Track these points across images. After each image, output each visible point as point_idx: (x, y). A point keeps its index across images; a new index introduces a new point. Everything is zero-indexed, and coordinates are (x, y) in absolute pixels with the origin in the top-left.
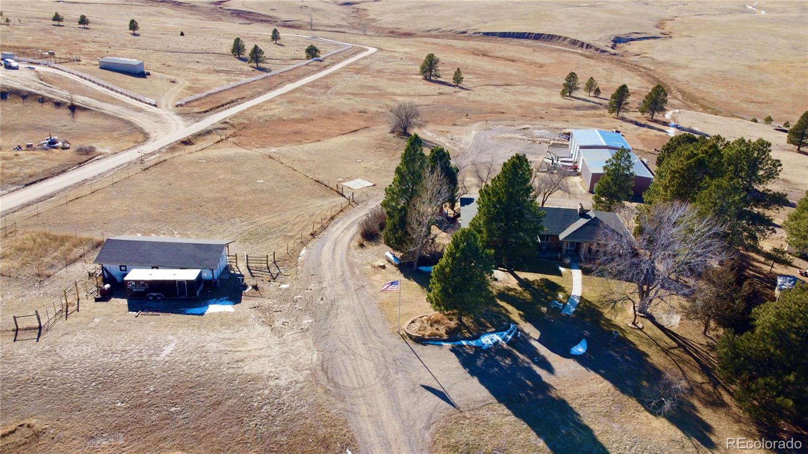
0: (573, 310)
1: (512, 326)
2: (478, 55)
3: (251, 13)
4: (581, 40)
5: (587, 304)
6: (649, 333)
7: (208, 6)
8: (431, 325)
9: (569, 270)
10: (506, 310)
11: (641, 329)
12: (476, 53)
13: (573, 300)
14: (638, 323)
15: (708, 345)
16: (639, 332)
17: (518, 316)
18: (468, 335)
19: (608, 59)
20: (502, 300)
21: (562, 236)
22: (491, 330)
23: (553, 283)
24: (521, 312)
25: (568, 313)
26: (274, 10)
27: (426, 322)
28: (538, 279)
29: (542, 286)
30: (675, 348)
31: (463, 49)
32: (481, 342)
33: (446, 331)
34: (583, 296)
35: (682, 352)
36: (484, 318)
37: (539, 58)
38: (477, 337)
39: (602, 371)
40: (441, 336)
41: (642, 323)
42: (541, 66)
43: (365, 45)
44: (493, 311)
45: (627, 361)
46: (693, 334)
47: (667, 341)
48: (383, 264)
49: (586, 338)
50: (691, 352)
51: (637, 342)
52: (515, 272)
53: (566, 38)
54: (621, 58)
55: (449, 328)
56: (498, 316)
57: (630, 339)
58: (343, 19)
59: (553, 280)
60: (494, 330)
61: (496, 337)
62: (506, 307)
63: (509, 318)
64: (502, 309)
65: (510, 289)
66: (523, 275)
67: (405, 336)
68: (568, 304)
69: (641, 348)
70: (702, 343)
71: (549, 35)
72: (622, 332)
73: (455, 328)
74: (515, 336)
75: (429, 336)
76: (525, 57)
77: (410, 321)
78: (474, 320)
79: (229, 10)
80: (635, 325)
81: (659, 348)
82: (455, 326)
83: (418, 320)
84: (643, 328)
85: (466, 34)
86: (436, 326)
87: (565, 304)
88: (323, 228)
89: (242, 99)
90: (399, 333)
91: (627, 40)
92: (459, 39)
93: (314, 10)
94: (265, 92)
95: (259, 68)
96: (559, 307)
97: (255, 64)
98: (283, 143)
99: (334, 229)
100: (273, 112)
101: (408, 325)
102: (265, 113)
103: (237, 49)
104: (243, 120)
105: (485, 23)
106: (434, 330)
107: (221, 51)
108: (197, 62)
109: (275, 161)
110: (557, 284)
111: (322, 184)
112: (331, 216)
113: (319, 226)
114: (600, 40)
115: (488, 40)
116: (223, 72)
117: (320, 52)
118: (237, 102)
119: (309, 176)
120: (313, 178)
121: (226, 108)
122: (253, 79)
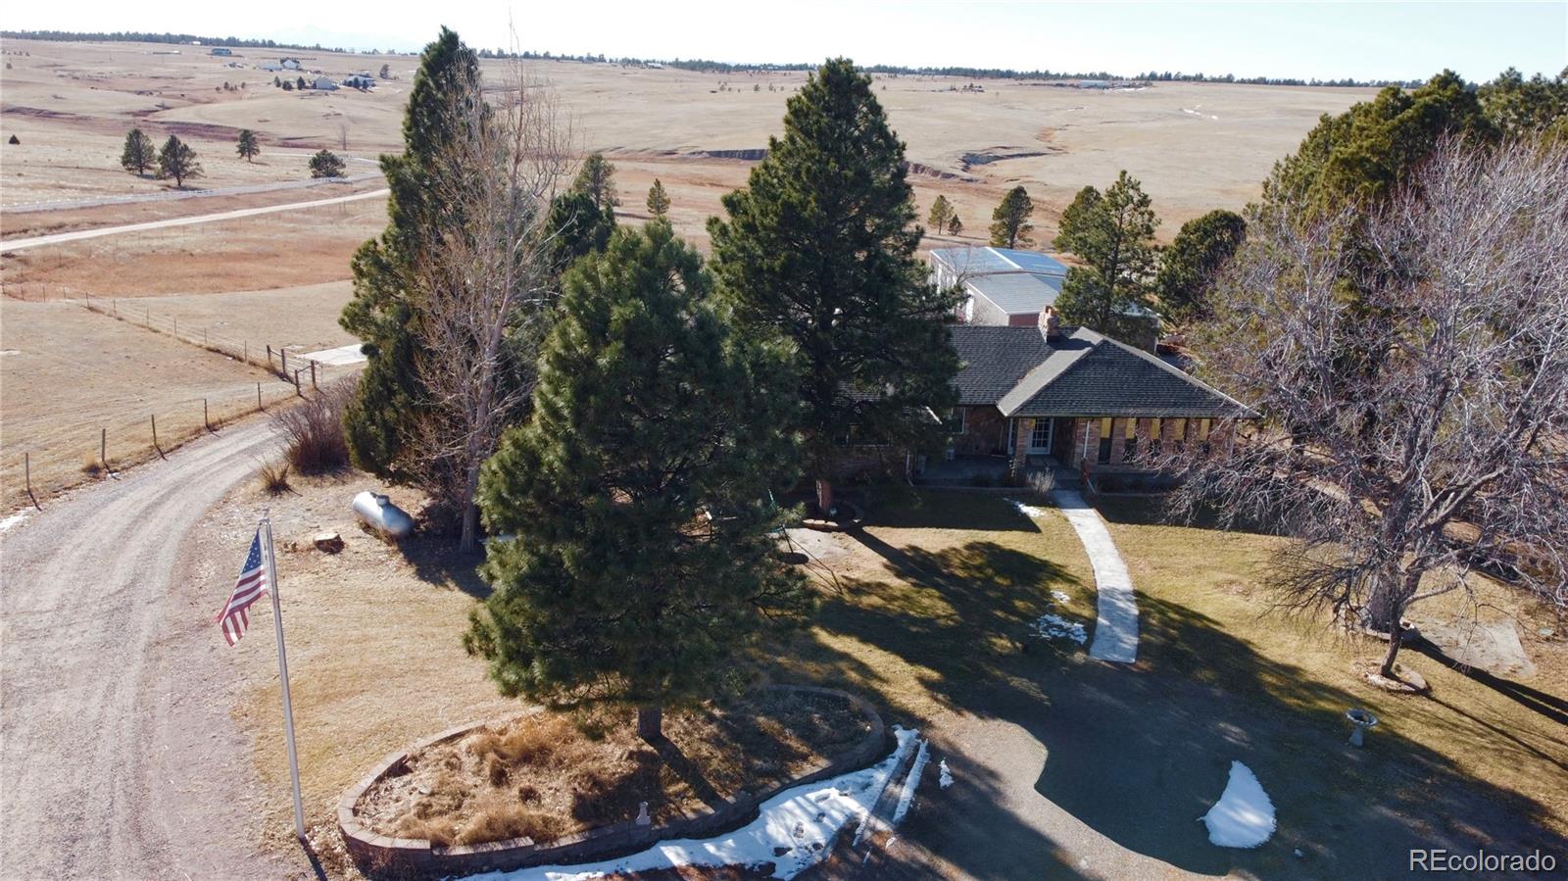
0: (1130, 641)
1: (902, 736)
2: (702, 184)
3: (213, 126)
5: (1174, 616)
6: (1466, 706)
7: (119, 117)
8: (499, 778)
9: (1056, 511)
10: (862, 668)
11: (1426, 694)
12: (697, 181)
13: (1112, 606)
16: (1428, 706)
17: (919, 688)
18: (693, 807)
19: (959, 188)
20: (837, 630)
21: (1007, 406)
22: (808, 769)
23: (1013, 553)
24: (927, 672)
25: (1116, 657)
26: (266, 121)
27: (470, 762)
28: (959, 545)
29: (979, 568)
31: (674, 175)
32: (768, 839)
33: (578, 797)
34: (1141, 588)
36: (766, 714)
38: (743, 816)
40: (543, 833)
41: (1414, 668)
44: (806, 678)
48: (331, 536)
49: (1241, 756)
51: (1453, 752)
52: (867, 529)
54: (984, 186)
55: (594, 780)
56: (835, 699)
57: (1416, 737)
59: (1013, 547)
60: (823, 763)
61: (842, 802)
62: (857, 655)
63: (880, 699)
64: (843, 665)
65: (859, 588)
66: (899, 538)
67: (333, 859)
68: (1102, 621)
73: (627, 780)
74: (928, 784)
75: (475, 840)
77: (381, 768)
78: (722, 723)
79: (162, 123)
80: (1395, 679)
82: (627, 767)
83: (432, 755)
84: (1429, 687)
85: (675, 156)
86: (523, 778)
87: (1090, 626)
88: (159, 452)
89: (95, 225)
90: (303, 842)
91: (989, 159)
92: (661, 162)
93: (354, 120)
94: (169, 218)
95: (180, 188)
96: (1072, 637)
97: (174, 182)
98: (162, 291)
99: (201, 452)
100: (167, 242)
101: (365, 794)
102: (145, 243)
103: (136, 157)
104: (65, 253)
105: (712, 136)
106: (508, 804)
107: (100, 165)
108: (19, 175)
109: (102, 317)
110: (1033, 557)
111: (227, 355)
112: (210, 421)
113: (145, 446)
114: (939, 158)
115: (722, 165)
116: (76, 189)
117: (344, 166)
118: (76, 227)
119: (193, 341)
120: (205, 345)
121: (33, 236)
122: (153, 199)
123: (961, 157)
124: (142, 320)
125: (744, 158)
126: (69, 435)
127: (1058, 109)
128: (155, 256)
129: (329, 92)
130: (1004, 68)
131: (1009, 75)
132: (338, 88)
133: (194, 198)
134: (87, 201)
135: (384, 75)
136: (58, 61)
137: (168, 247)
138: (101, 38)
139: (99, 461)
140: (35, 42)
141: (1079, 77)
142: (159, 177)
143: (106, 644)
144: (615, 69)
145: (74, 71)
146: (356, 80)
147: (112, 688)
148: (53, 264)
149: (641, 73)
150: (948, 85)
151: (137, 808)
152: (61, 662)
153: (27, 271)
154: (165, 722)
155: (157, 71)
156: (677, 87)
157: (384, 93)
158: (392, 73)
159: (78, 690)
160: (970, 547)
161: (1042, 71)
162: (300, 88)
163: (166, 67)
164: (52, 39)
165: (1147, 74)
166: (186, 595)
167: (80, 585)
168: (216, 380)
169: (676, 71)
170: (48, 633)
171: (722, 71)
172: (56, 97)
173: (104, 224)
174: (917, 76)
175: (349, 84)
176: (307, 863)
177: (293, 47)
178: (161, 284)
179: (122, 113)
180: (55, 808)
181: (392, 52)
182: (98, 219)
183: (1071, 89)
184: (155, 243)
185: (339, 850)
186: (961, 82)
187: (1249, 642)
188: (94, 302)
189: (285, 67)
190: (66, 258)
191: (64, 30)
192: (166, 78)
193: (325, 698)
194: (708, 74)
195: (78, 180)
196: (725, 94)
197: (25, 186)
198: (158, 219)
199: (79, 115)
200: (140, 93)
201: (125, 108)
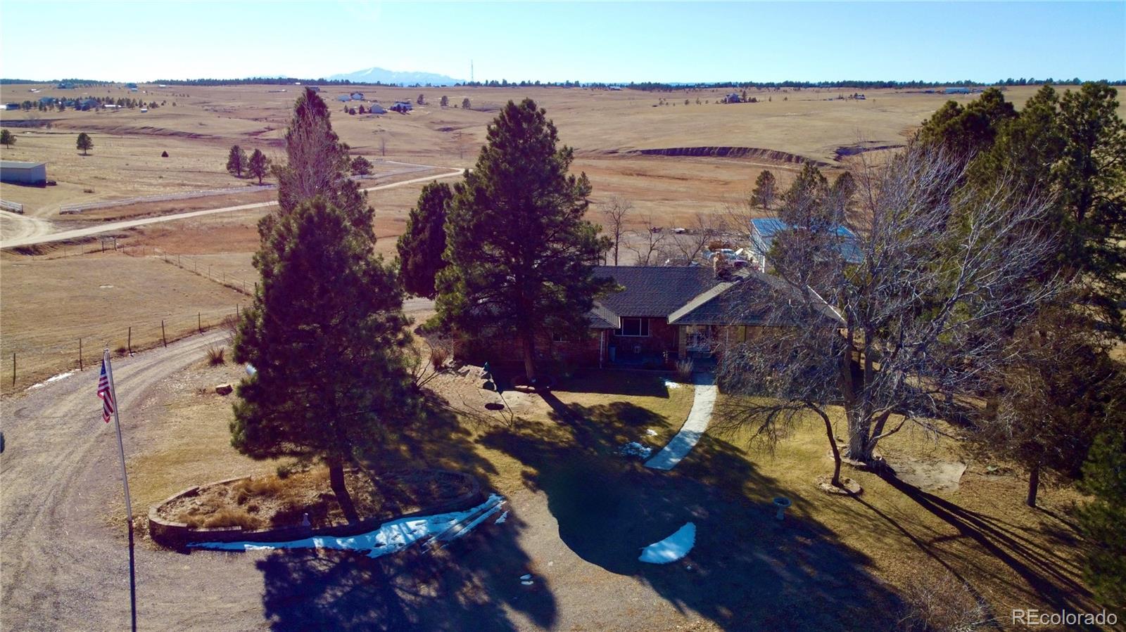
0: (675, 460)
1: (491, 499)
2: (631, 175)
4: (787, 151)
5: (717, 448)
6: (878, 505)
7: (238, 137)
8: (242, 501)
9: (690, 386)
10: (489, 467)
11: (856, 496)
12: (628, 172)
13: (682, 441)
14: (847, 481)
15: (1046, 530)
16: (849, 502)
17: (518, 478)
18: (339, 521)
20: (490, 447)
21: (674, 317)
22: (413, 511)
23: (640, 409)
24: (531, 470)
25: (658, 468)
27: (230, 493)
28: (605, 403)
29: (608, 417)
30: (953, 538)
31: (608, 169)
32: (373, 540)
33: (279, 512)
34: (710, 432)
35: (974, 547)
37: (724, 175)
38: (371, 528)
39: (724, 611)
41: (860, 481)
42: (726, 183)
43: (457, 167)
45: (807, 577)
46: (1001, 504)
47: (927, 523)
48: (225, 385)
49: (695, 521)
50: (1000, 546)
51: (841, 529)
52: (553, 392)
53: (765, 151)
55: (293, 505)
57: (822, 521)
58: (435, 144)
59: (641, 406)
60: (416, 510)
63: (485, 482)
65: (524, 425)
66: (567, 398)
67: (141, 530)
68: (667, 449)
69: (852, 542)
70: (1029, 525)
71: (740, 149)
72: (800, 507)
73: (309, 506)
75: (211, 526)
76: (702, 174)
78: (381, 487)
80: (840, 486)
81: (906, 540)
83: (213, 489)
84: (862, 491)
85: (616, 154)
86: (255, 501)
87: (658, 450)
88: (164, 342)
89: (194, 209)
90: (130, 522)
91: (856, 151)
92: (606, 159)
93: (393, 134)
94: (244, 204)
95: (261, 184)
96: (640, 455)
97: (257, 180)
98: (218, 251)
99: (189, 343)
100: (234, 220)
101: (168, 503)
102: (219, 220)
103: (235, 164)
104: (167, 227)
105: (646, 139)
106: (241, 512)
107: (214, 170)
108: (161, 177)
109: (171, 266)
110: (651, 412)
111: (235, 289)
112: (202, 327)
113: (158, 339)
114: (817, 151)
115: (650, 160)
116: (192, 185)
117: (372, 167)
118: (182, 211)
119: (218, 280)
120: (223, 283)
121: (153, 217)
122: (237, 192)
123: (835, 149)
124: (192, 267)
125: (667, 155)
126: (119, 332)
127: (923, 111)
128: (224, 229)
129: (380, 115)
130: (886, 80)
131: (891, 85)
132: (386, 112)
133: (266, 191)
134: (195, 194)
135: (420, 102)
136: (206, 99)
137: (233, 222)
138: (237, 82)
139: (127, 346)
140: (194, 87)
141: (948, 85)
142: (247, 177)
143: (79, 433)
144: (586, 92)
145: (215, 106)
146: (399, 106)
147: (71, 453)
148: (158, 234)
149: (604, 94)
150: (837, 95)
151: (57, 502)
152: (52, 441)
153: (140, 238)
154: (91, 469)
155: (269, 104)
156: (627, 103)
157: (418, 115)
158: (425, 100)
159: (54, 453)
160: (613, 405)
161: (917, 81)
162: (360, 113)
163: (275, 101)
164: (205, 85)
165: (1005, 81)
166: (133, 413)
167: (80, 406)
168: (221, 303)
169: (630, 91)
170: (53, 427)
171: (665, 90)
172: (201, 124)
173: (201, 209)
174: (816, 89)
175: (394, 109)
176: (127, 531)
177: (362, 84)
178: (219, 247)
179: (242, 134)
180: (18, 500)
181: (429, 85)
182: (198, 205)
183: (938, 95)
184: (226, 220)
185: (146, 527)
186: (847, 93)
187: (756, 465)
188: (169, 257)
189: (353, 98)
190: (167, 230)
191: (213, 78)
192: (274, 109)
193: (177, 462)
194: (655, 93)
195: (196, 180)
196: (663, 108)
197: (160, 185)
198: (236, 205)
199: (214, 136)
200: (256, 120)
201: (243, 130)
